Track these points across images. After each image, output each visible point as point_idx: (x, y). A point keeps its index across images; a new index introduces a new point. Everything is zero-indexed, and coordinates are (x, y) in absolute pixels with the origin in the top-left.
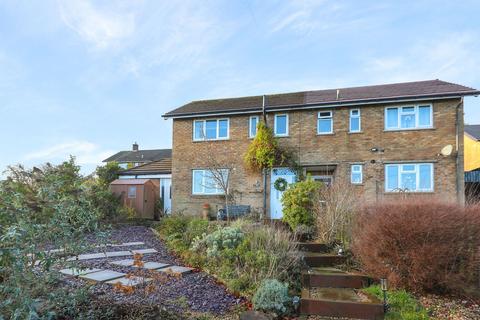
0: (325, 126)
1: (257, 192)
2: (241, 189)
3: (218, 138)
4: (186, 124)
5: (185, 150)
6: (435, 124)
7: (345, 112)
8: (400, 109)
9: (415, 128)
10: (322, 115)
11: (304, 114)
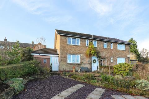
0: (106, 46)
1: (88, 63)
2: (84, 62)
3: (76, 45)
4: (65, 38)
5: (65, 47)
6: (126, 49)
7: (110, 43)
8: (120, 44)
9: (123, 50)
10: (105, 43)
11: (101, 42)
